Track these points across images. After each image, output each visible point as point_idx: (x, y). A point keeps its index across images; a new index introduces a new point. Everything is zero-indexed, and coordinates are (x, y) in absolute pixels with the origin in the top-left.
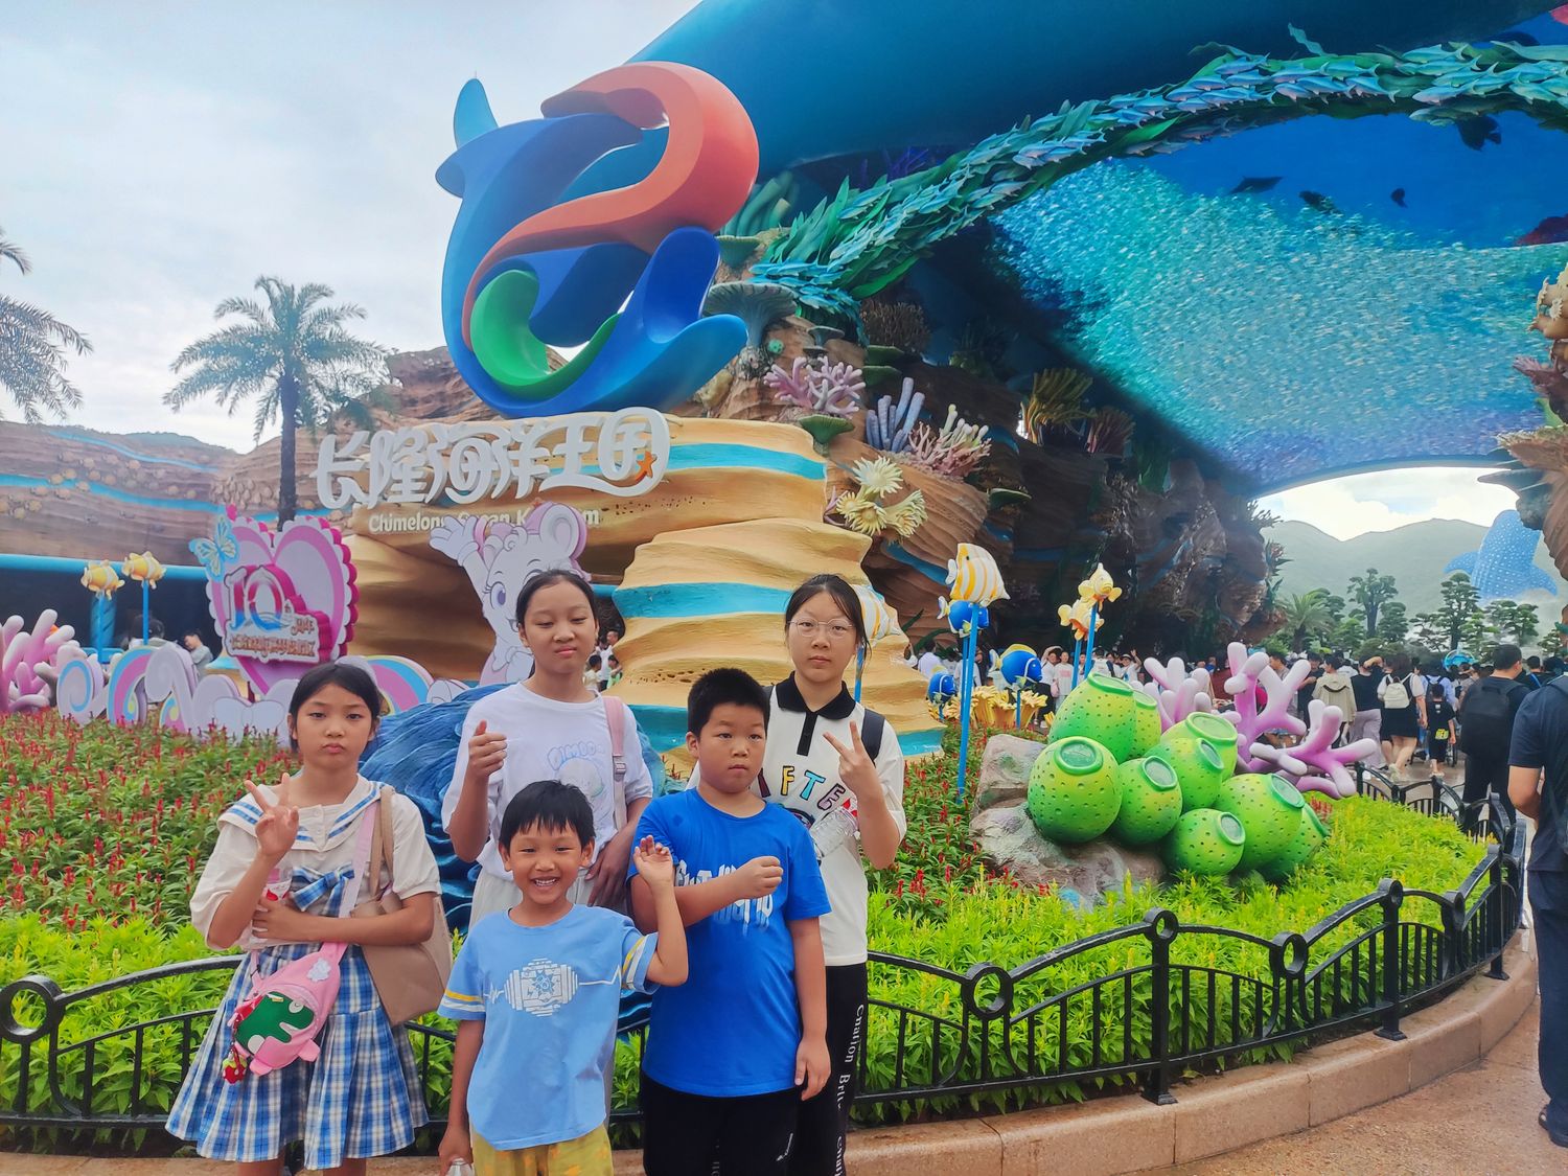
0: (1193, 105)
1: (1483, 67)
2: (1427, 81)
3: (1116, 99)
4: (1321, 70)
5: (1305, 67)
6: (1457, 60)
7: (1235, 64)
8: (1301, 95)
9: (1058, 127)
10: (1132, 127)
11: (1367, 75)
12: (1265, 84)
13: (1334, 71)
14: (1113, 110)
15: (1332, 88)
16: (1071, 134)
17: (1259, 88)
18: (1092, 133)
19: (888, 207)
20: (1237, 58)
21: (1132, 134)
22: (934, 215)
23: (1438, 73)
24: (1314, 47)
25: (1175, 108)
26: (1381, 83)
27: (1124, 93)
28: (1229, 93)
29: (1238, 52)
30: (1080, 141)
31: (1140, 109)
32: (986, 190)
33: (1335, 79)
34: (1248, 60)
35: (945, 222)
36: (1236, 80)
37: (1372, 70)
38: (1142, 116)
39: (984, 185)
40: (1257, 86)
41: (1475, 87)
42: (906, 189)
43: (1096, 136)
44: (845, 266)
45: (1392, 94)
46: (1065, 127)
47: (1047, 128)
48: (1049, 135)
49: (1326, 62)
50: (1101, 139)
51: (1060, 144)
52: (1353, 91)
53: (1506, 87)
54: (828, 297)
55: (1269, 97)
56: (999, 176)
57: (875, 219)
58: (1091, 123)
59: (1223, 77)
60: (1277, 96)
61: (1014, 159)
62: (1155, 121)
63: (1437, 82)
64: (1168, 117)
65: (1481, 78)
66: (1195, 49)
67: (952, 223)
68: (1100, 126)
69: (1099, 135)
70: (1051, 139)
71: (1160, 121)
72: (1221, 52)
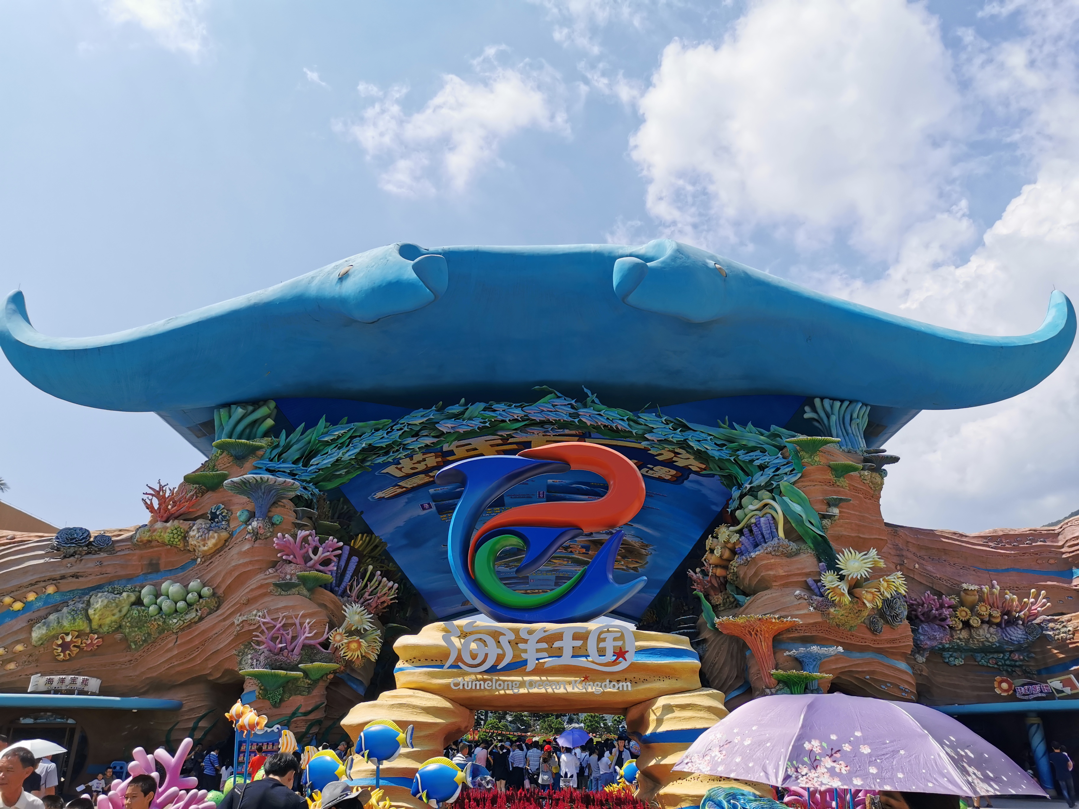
0: (537, 416)
1: (674, 429)
2: (651, 430)
3: (495, 406)
4: (602, 413)
5: (594, 410)
6: (662, 422)
7: (559, 400)
8: (592, 423)
9: (462, 413)
10: (503, 421)
11: (623, 420)
12: (574, 414)
13: (608, 414)
14: (494, 411)
15: (607, 423)
16: (470, 419)
17: (571, 415)
18: (482, 421)
19: (352, 438)
20: (559, 397)
21: (502, 425)
22: (382, 448)
23: (654, 427)
24: (596, 401)
25: (527, 416)
26: (629, 425)
27: (498, 402)
28: (556, 414)
29: (559, 394)
30: (476, 424)
31: (509, 413)
32: (414, 439)
33: (608, 418)
34: (565, 399)
35: (387, 453)
36: (559, 408)
37: (625, 418)
38: (509, 417)
39: (413, 436)
40: (570, 413)
41: (672, 438)
42: (364, 430)
43: (485, 422)
44: (319, 470)
45: (634, 432)
46: (467, 415)
47: (455, 412)
48: (456, 416)
49: (604, 410)
50: (487, 424)
51: (464, 423)
52: (616, 426)
53: (685, 440)
54: (305, 488)
55: (576, 420)
56: (424, 433)
57: (342, 444)
58: (482, 415)
59: (554, 406)
60: (580, 421)
61: (436, 426)
62: (517, 420)
63: (654, 431)
64: (523, 421)
65: (674, 433)
66: (536, 387)
67: (391, 454)
68: (486, 418)
70: (459, 419)
71: (519, 421)
72: (551, 393)
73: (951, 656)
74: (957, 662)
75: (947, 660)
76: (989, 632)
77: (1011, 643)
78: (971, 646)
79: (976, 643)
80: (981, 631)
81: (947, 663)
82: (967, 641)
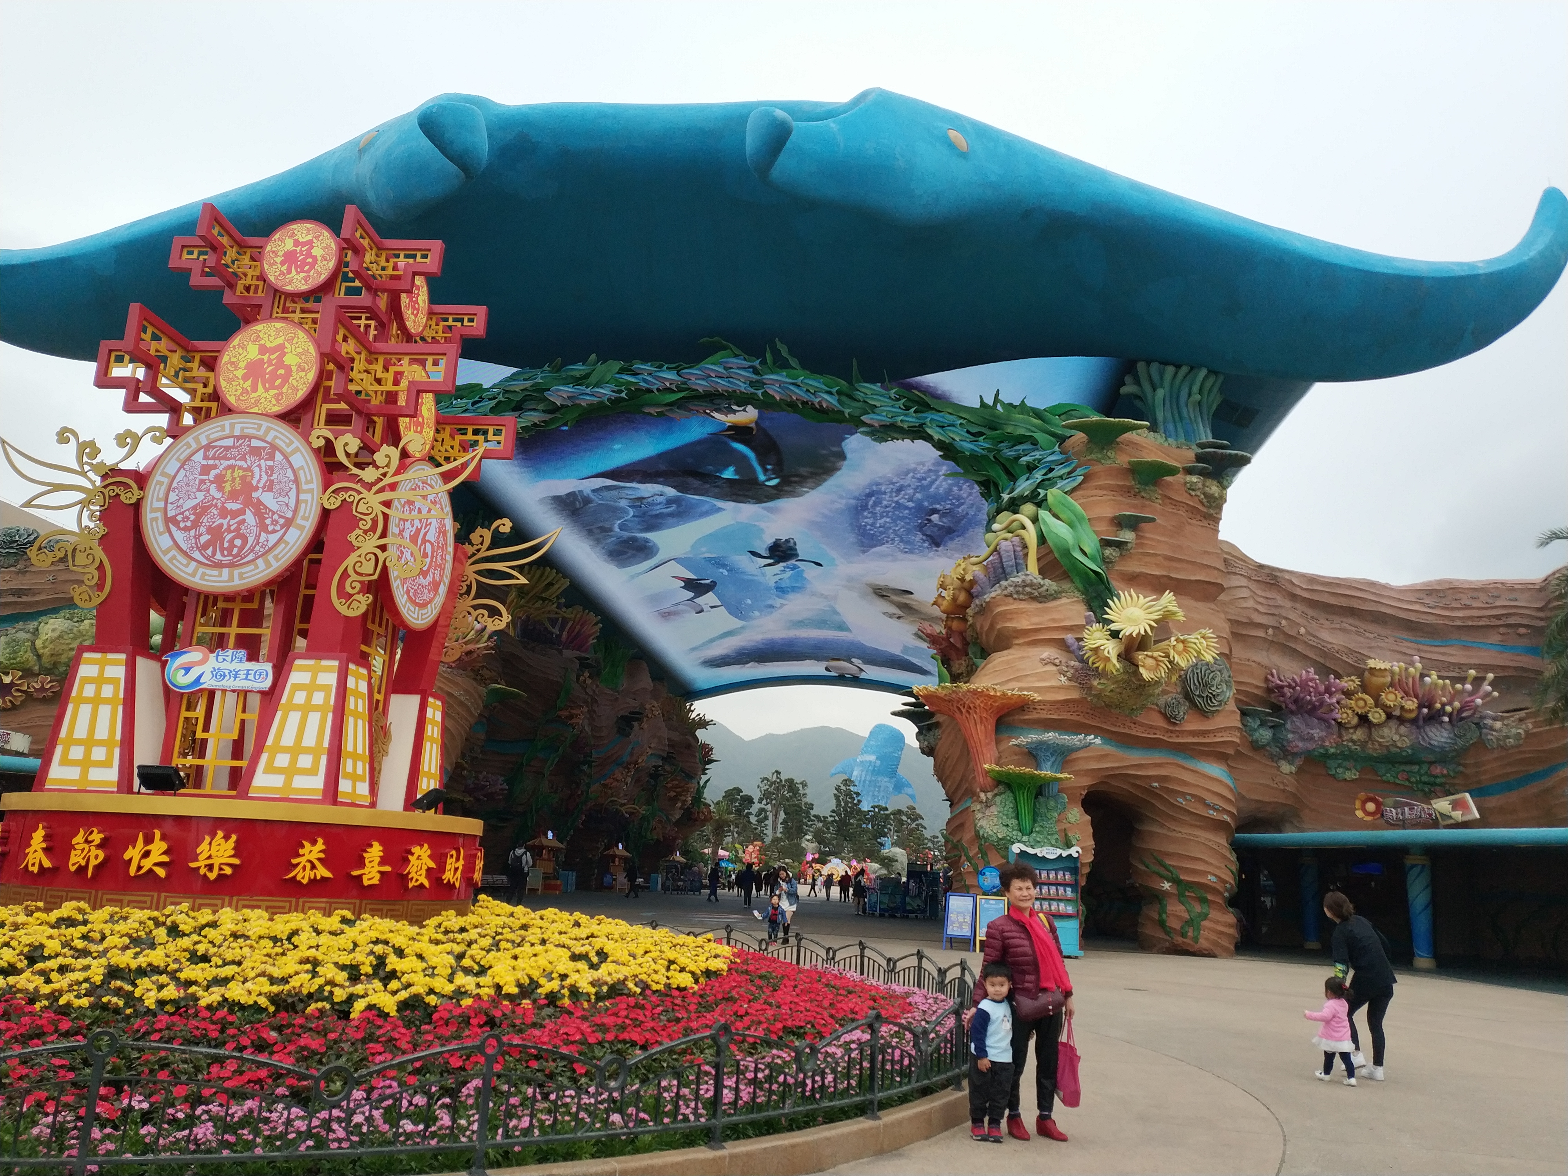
0: (701, 385)
1: (907, 408)
2: (871, 408)
3: (638, 366)
4: (799, 381)
5: (787, 376)
6: (890, 398)
7: (735, 360)
8: (782, 397)
9: (587, 376)
10: (650, 391)
11: (830, 393)
12: (757, 381)
13: (807, 384)
14: (635, 374)
15: (805, 397)
16: (598, 385)
17: (752, 384)
18: (616, 388)
20: (736, 356)
21: (648, 396)
23: (878, 404)
24: (793, 362)
25: (685, 383)
26: (839, 401)
27: (645, 361)
28: (728, 382)
29: (737, 352)
30: (606, 392)
31: (657, 378)
32: (516, 414)
33: (808, 390)
34: (745, 360)
36: (735, 373)
37: (835, 391)
38: (658, 385)
39: (514, 410)
40: (751, 382)
41: (902, 421)
45: (847, 411)
46: (593, 379)
47: (577, 374)
48: (579, 381)
49: (802, 376)
50: (623, 395)
51: (588, 390)
52: (820, 402)
53: (921, 425)
55: (760, 392)
56: (533, 406)
58: (616, 380)
59: (725, 368)
60: (765, 393)
61: (546, 394)
62: (669, 390)
63: (877, 410)
64: (680, 390)
65: (905, 415)
66: (705, 339)
68: (622, 384)
69: (622, 391)
70: (581, 385)
71: (673, 391)
72: (725, 348)
73: (1340, 766)
74: (1348, 775)
75: (1332, 772)
76: (1397, 733)
77: (1431, 749)
78: (1370, 752)
79: (1377, 746)
80: (1386, 731)
81: (1332, 776)
82: (1363, 744)
